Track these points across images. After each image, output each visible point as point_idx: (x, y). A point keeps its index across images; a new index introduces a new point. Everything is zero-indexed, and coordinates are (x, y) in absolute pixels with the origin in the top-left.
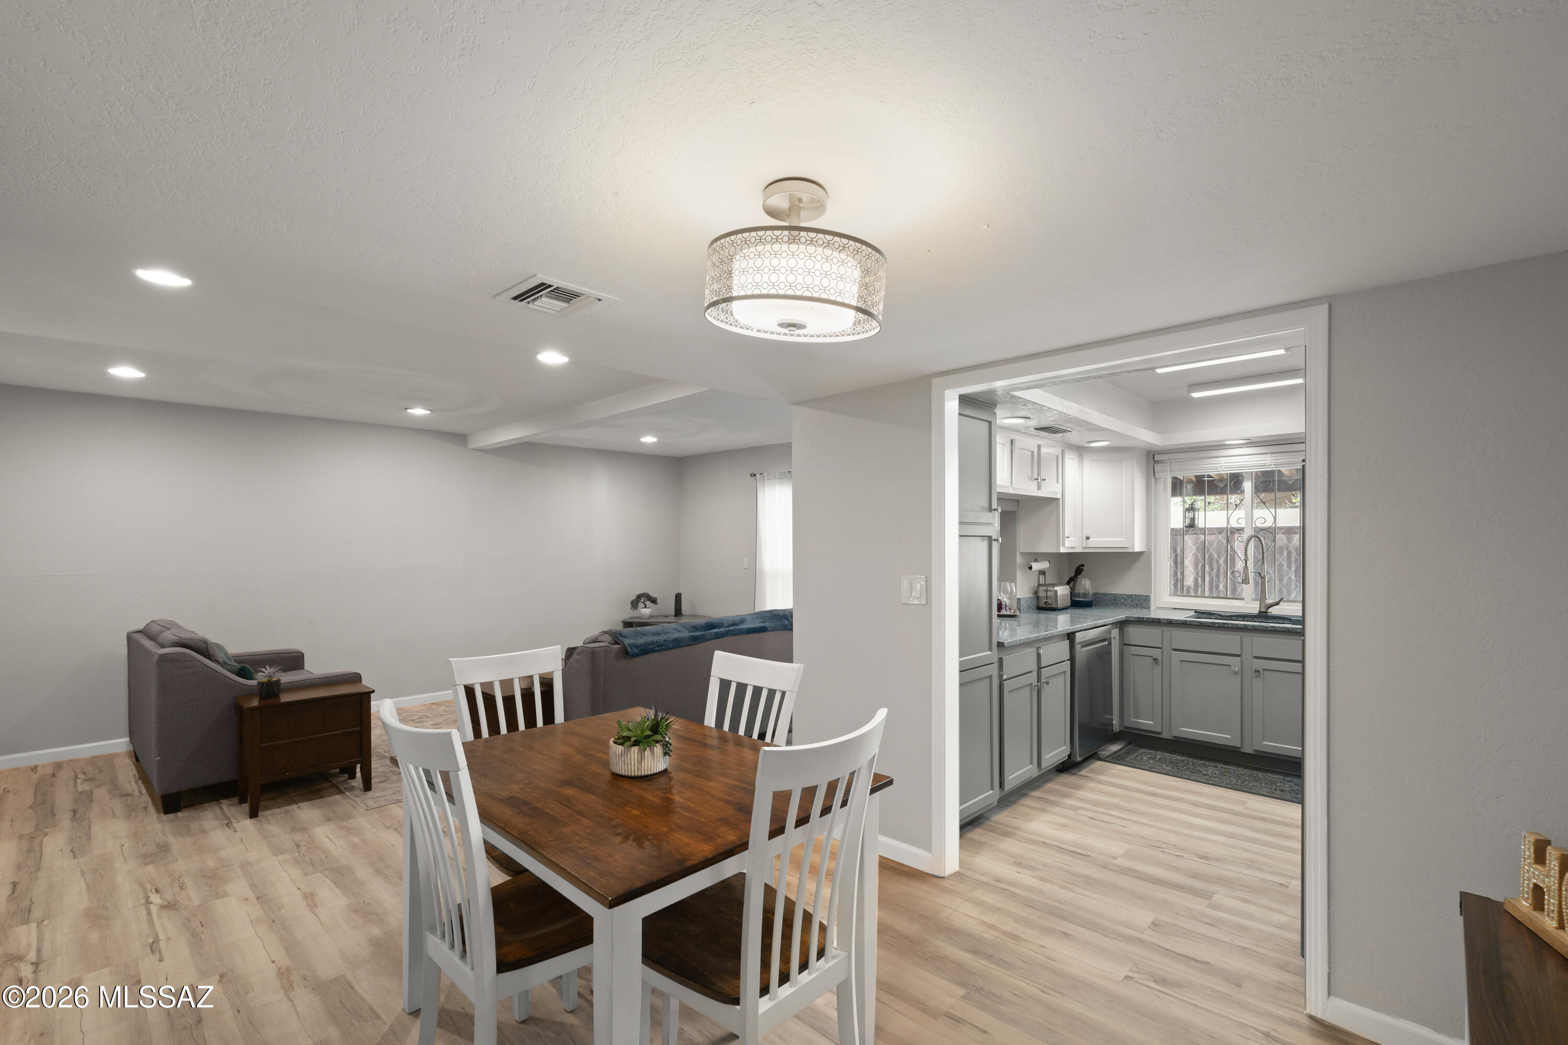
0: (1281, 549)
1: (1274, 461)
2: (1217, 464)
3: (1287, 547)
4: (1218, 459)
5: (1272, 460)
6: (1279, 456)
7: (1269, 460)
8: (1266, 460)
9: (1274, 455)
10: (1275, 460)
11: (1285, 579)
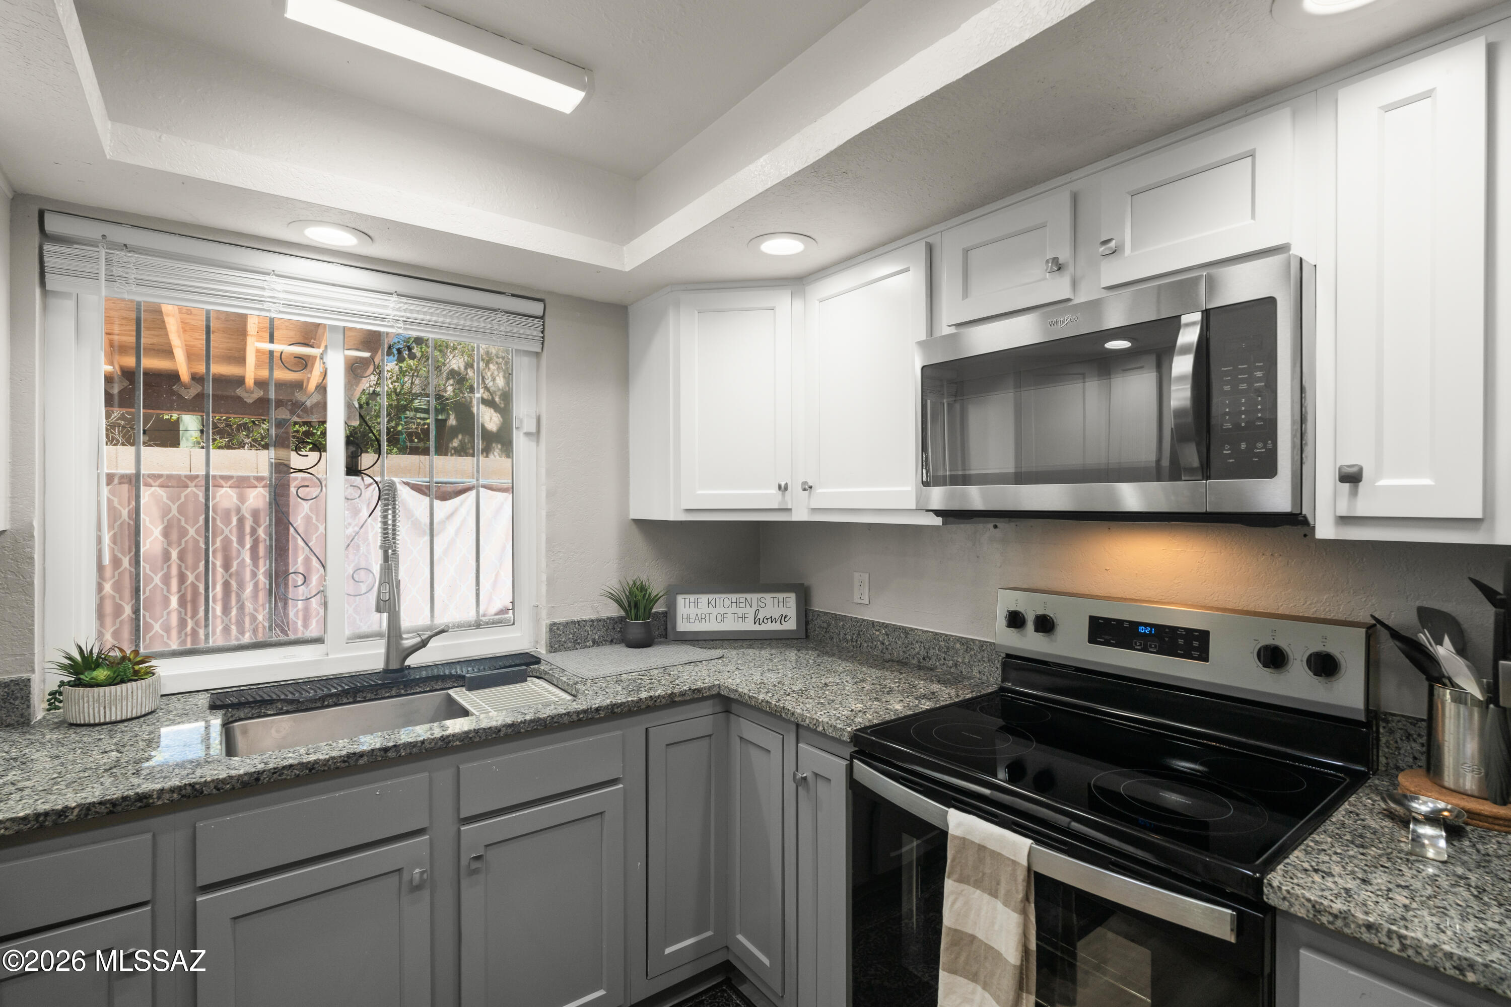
0: (227, 514)
1: (405, 314)
2: (263, 288)
3: (238, 510)
4: (267, 278)
5: (399, 309)
6: (415, 305)
7: (394, 309)
8: (386, 307)
9: (404, 300)
10: (406, 310)
11: (235, 564)
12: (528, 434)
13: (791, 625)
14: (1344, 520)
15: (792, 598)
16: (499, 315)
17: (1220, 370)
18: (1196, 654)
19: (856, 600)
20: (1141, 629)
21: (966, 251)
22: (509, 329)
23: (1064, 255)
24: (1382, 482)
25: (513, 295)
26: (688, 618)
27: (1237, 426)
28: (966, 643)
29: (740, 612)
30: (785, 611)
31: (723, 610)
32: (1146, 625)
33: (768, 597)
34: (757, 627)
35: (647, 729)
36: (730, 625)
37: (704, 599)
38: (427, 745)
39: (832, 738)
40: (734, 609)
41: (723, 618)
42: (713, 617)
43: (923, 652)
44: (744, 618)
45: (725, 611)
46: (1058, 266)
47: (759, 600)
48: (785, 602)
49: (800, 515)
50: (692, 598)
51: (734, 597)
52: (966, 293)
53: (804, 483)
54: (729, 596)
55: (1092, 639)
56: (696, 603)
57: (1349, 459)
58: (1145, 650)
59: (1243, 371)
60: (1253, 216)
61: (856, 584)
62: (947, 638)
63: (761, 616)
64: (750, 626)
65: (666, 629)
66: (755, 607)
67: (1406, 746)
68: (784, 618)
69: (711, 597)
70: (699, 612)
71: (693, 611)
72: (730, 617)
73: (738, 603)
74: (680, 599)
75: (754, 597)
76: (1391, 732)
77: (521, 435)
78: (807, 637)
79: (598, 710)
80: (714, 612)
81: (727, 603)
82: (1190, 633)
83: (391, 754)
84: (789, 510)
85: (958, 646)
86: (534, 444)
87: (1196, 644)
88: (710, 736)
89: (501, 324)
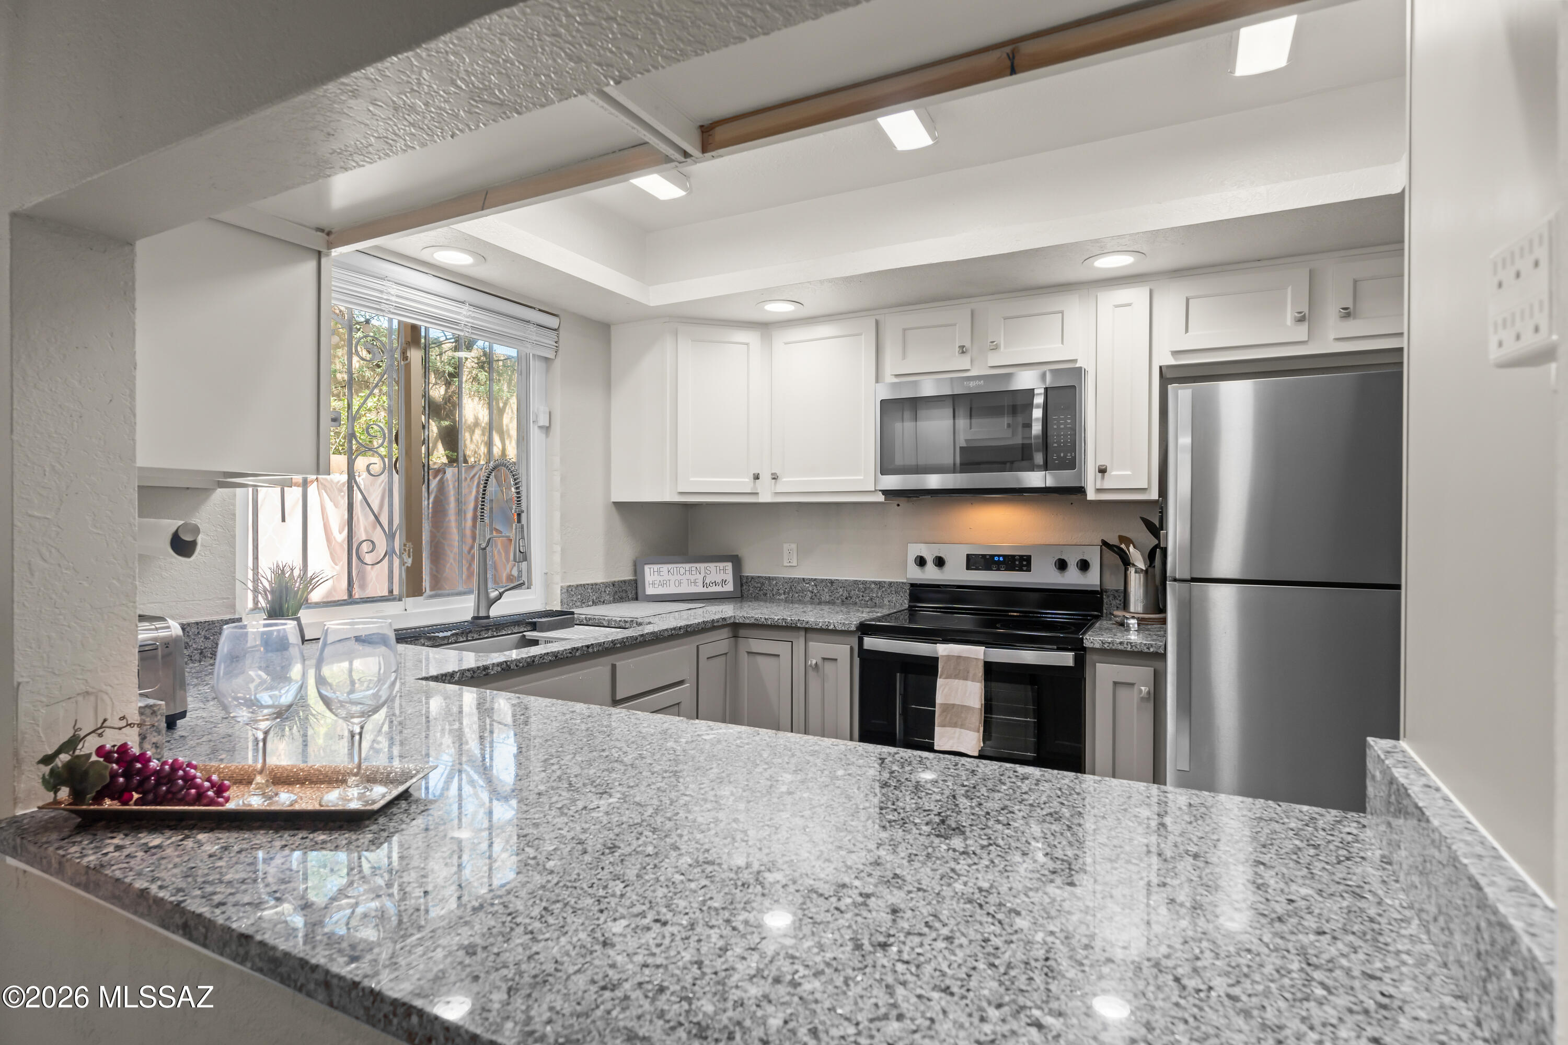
12: (540, 427)
13: (729, 587)
14: (1099, 491)
15: (729, 566)
16: (531, 326)
17: (1052, 417)
18: (1025, 568)
19: (786, 564)
20: (996, 558)
21: (904, 330)
22: (537, 339)
23: (967, 344)
24: (1114, 473)
25: (540, 310)
26: (653, 584)
27: (1059, 446)
28: (880, 584)
29: (692, 578)
30: (725, 577)
31: (679, 577)
32: (999, 556)
33: (712, 566)
34: (705, 590)
35: (698, 647)
36: (686, 589)
37: (665, 568)
38: (606, 646)
39: (842, 631)
40: (688, 576)
41: (680, 583)
42: (672, 583)
43: (846, 594)
44: (695, 582)
45: (681, 577)
46: (963, 350)
47: (706, 568)
48: (724, 570)
49: (765, 497)
50: (656, 567)
51: (687, 566)
52: (904, 356)
53: (772, 474)
54: (684, 565)
55: (968, 568)
56: (659, 572)
57: (1101, 462)
58: (998, 570)
59: (1062, 419)
60: (1062, 343)
61: (786, 553)
62: (864, 583)
63: (707, 581)
64: (699, 589)
65: (636, 593)
66: (703, 574)
67: (1114, 602)
68: (724, 582)
69: (670, 566)
70: (661, 579)
71: (656, 577)
72: (685, 582)
73: (690, 571)
74: (647, 568)
75: (702, 566)
76: (1108, 597)
77: (536, 427)
78: (742, 596)
79: (680, 628)
80: (672, 578)
81: (682, 571)
82: (1022, 558)
83: (590, 650)
84: (757, 494)
85: (873, 586)
86: (544, 436)
87: (1025, 563)
88: (726, 654)
89: (532, 333)
